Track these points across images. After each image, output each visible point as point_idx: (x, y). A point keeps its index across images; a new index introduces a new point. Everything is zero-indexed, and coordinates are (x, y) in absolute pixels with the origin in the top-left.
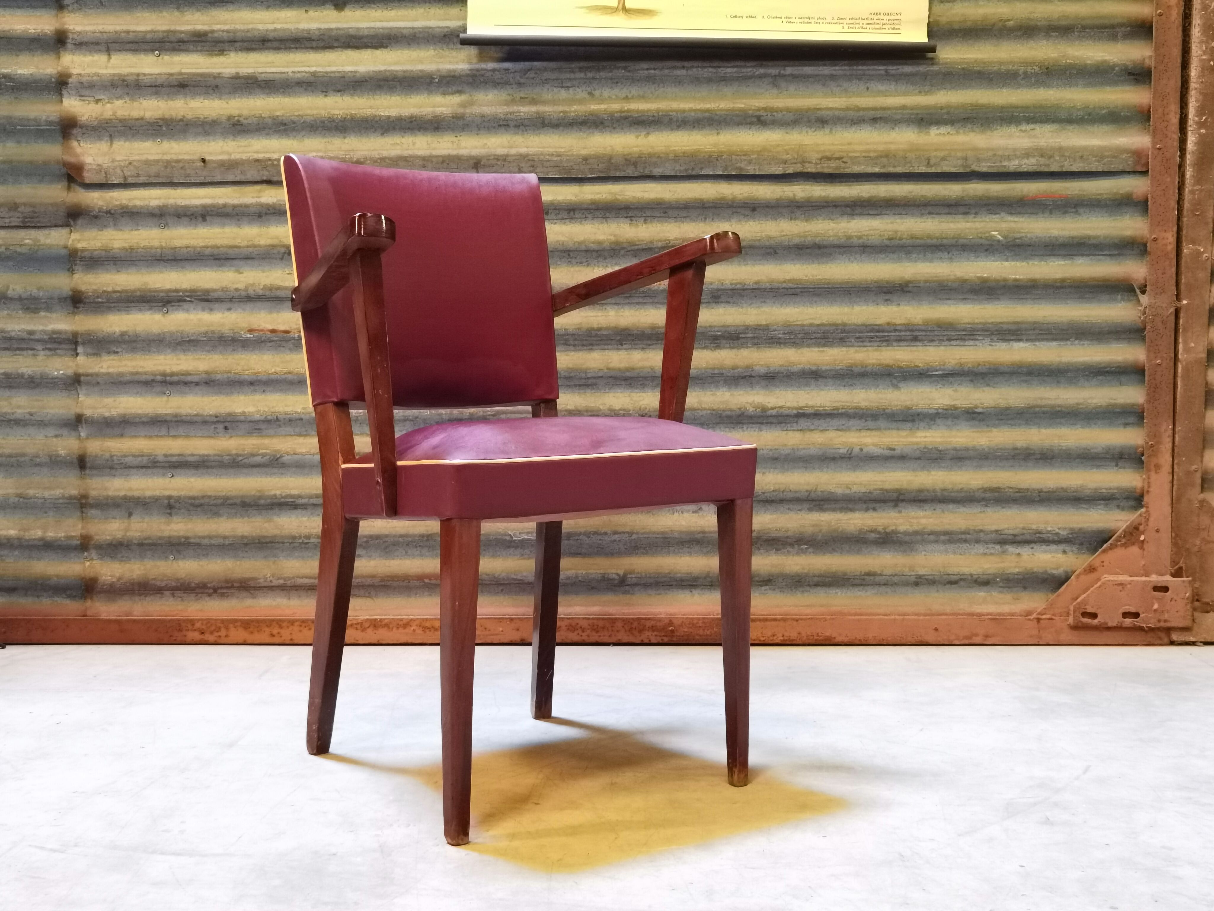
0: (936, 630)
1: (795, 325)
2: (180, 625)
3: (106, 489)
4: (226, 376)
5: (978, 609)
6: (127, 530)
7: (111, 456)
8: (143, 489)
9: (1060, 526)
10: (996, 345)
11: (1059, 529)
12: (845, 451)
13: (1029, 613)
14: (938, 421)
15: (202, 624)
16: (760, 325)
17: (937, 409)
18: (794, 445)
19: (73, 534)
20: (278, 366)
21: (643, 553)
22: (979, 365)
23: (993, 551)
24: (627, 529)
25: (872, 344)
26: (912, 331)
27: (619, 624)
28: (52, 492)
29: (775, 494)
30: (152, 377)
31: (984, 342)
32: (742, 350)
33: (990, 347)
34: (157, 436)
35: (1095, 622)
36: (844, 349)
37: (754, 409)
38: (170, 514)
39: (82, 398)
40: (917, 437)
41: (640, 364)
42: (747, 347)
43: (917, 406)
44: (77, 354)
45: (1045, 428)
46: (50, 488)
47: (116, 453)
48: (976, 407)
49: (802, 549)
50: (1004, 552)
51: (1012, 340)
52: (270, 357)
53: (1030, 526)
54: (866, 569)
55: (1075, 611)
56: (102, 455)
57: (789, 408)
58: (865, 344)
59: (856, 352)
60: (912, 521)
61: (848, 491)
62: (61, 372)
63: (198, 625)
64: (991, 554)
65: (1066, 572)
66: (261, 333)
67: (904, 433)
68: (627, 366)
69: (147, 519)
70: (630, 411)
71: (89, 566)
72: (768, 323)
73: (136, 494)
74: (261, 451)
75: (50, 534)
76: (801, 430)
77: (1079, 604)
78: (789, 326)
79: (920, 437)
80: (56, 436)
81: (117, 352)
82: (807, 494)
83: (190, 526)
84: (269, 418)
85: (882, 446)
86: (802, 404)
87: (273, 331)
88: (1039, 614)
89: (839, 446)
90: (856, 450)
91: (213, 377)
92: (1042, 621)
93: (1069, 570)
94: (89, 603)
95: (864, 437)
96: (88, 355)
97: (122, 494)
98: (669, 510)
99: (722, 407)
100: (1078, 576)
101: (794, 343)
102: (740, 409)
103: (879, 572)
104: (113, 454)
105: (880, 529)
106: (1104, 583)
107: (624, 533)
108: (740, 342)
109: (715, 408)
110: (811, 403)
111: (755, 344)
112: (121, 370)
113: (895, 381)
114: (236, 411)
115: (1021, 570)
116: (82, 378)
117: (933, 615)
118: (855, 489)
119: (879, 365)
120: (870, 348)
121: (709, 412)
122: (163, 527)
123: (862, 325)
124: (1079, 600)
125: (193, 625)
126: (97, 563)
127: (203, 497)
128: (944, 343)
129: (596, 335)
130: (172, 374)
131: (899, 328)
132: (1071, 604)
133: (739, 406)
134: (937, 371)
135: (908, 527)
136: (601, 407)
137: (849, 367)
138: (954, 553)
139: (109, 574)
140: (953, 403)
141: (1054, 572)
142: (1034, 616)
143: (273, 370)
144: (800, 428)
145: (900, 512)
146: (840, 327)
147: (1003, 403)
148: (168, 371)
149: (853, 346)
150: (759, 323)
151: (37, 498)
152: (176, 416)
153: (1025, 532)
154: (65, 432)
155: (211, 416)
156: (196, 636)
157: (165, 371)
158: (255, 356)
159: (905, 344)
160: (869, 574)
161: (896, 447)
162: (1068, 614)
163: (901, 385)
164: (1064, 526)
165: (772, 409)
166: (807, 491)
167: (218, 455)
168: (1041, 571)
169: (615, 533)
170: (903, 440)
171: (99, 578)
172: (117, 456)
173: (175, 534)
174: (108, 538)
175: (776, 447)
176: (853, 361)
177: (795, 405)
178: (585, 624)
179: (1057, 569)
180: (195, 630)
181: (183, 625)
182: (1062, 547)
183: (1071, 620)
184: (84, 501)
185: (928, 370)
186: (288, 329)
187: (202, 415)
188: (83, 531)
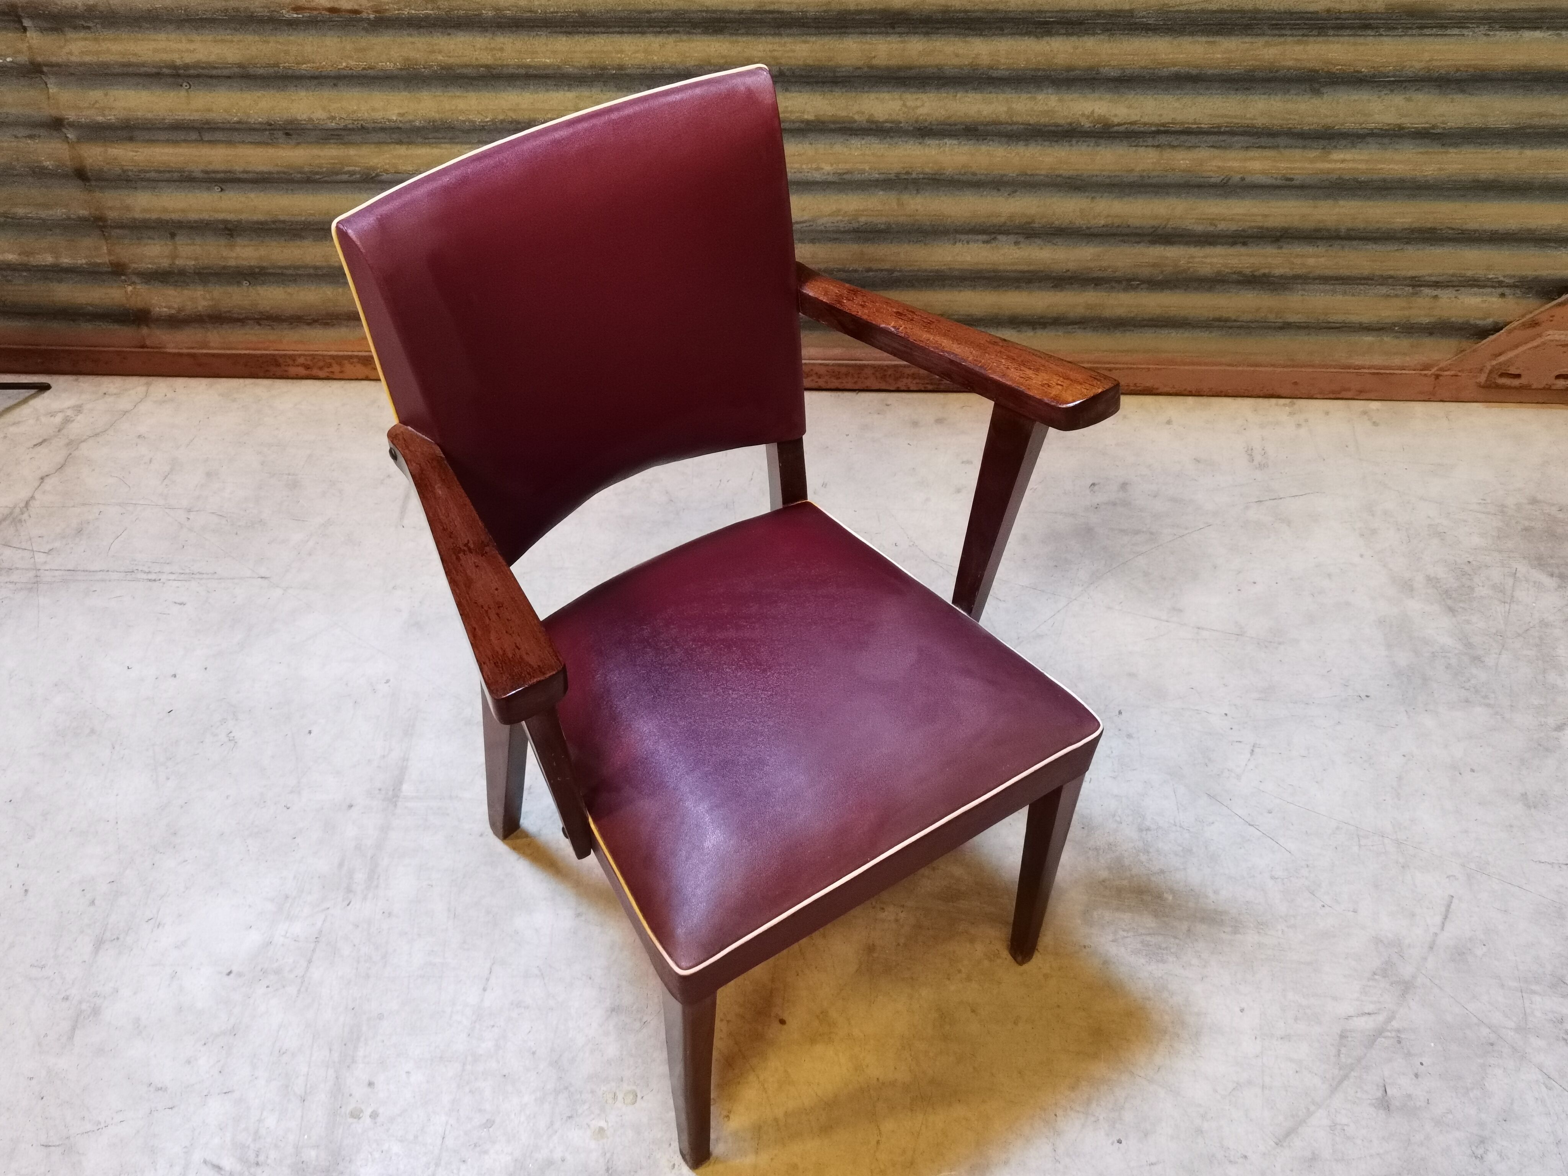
0: (1295, 383)
1: (1177, 11)
2: (276, 361)
3: (128, 208)
4: (271, 70)
5: (1358, 361)
6: (174, 257)
7: (124, 171)
8: (183, 211)
9: (1508, 273)
10: (1495, 35)
11: (1504, 277)
12: (1219, 180)
13: (1426, 367)
14: (1369, 140)
15: (306, 360)
16: (1121, 11)
17: (1372, 129)
18: (1144, 171)
19: (99, 261)
20: (351, 57)
21: (907, 286)
22: (1458, 70)
23: (1399, 292)
24: (887, 266)
25: (1294, 32)
26: (1365, 19)
27: (869, 372)
28: (51, 212)
29: (1104, 229)
30: (154, 70)
31: (1477, 30)
32: (1085, 38)
33: (1485, 38)
34: (185, 141)
35: (1516, 382)
36: (1248, 39)
37: (1092, 125)
38: (232, 236)
39: (53, 90)
40: (1330, 162)
41: (922, 61)
42: (1094, 34)
43: (1342, 125)
44: (25, 29)
45: (1532, 147)
46: (46, 206)
47: (130, 168)
48: (1433, 127)
49: (1132, 285)
50: (1414, 294)
51: (1523, 28)
52: (336, 40)
53: (1463, 272)
54: (1217, 314)
55: (1491, 372)
56: (110, 170)
57: (1145, 124)
58: (1284, 32)
59: (1267, 44)
60: (1295, 261)
61: (1212, 229)
62: (9, 59)
63: (301, 360)
64: (1397, 296)
65: (1496, 323)
66: (315, 13)
67: (1312, 154)
68: (901, 63)
69: (198, 241)
70: (900, 122)
71: (131, 291)
72: (1133, 7)
73: (175, 216)
74: (346, 169)
75: (66, 260)
76: (1158, 146)
77: (1500, 364)
78: (1168, 12)
79: (1336, 161)
80: (31, 137)
81: (89, 28)
82: (1151, 230)
83: (263, 252)
84: (350, 126)
85: (1275, 176)
86: (1166, 119)
87: (333, 10)
88: (1441, 369)
89: (1211, 174)
90: (1237, 178)
91: (251, 71)
92: (1441, 378)
93: (1500, 320)
94: (145, 331)
95: (1252, 159)
96: (42, 30)
97: (154, 216)
98: (949, 239)
99: (1044, 120)
100: (1510, 332)
101: (1169, 29)
102: (1070, 124)
103: (1234, 318)
104: (125, 168)
105: (1248, 271)
106: (1544, 343)
107: (882, 270)
108: (1083, 27)
109: (1031, 122)
110: (1180, 118)
111: (1108, 30)
112: (104, 58)
113: (1316, 86)
114: (299, 118)
115: (1433, 320)
116: (45, 69)
117: (1297, 366)
118: (1222, 226)
119: (1300, 69)
120: (1290, 38)
121: (1022, 126)
122: (225, 253)
123: (1285, 12)
124: (1502, 359)
125: (294, 360)
126: (142, 288)
127: (274, 222)
128: (1410, 32)
129: (853, 19)
130: (187, 67)
131: (1344, 16)
132: (1490, 360)
133: (1069, 120)
134: (1388, 77)
135: (1287, 270)
136: (856, 117)
137: (1250, 71)
138: (1345, 293)
139: (164, 304)
140: (1399, 122)
141: (1478, 322)
142: (1434, 370)
143: (344, 64)
144: (1157, 144)
145: (1281, 248)
146: (1249, 15)
147: (1477, 122)
148: (178, 62)
149: (1263, 34)
150: (1119, 7)
151: (31, 218)
152: (208, 122)
153: (1454, 279)
154: (42, 132)
155: (260, 123)
156: (302, 371)
157: (173, 61)
158: (310, 39)
159: (1348, 32)
160: (1219, 320)
161: (1296, 177)
162: (1481, 370)
163: (1324, 90)
164: (1513, 273)
165: (1119, 125)
166: (1153, 227)
167: (284, 173)
168: (1460, 321)
169: (869, 270)
170: (1307, 165)
171: (152, 309)
172: (132, 171)
173: (245, 263)
174: (150, 266)
175: (1117, 173)
176: (1258, 63)
177: (1156, 120)
178: (822, 370)
179: (1484, 319)
180: (298, 366)
181: (281, 360)
182: (1500, 290)
183: (1483, 378)
184: (101, 224)
185: (1374, 76)
186: (356, 7)
187: (247, 123)
188: (112, 258)
